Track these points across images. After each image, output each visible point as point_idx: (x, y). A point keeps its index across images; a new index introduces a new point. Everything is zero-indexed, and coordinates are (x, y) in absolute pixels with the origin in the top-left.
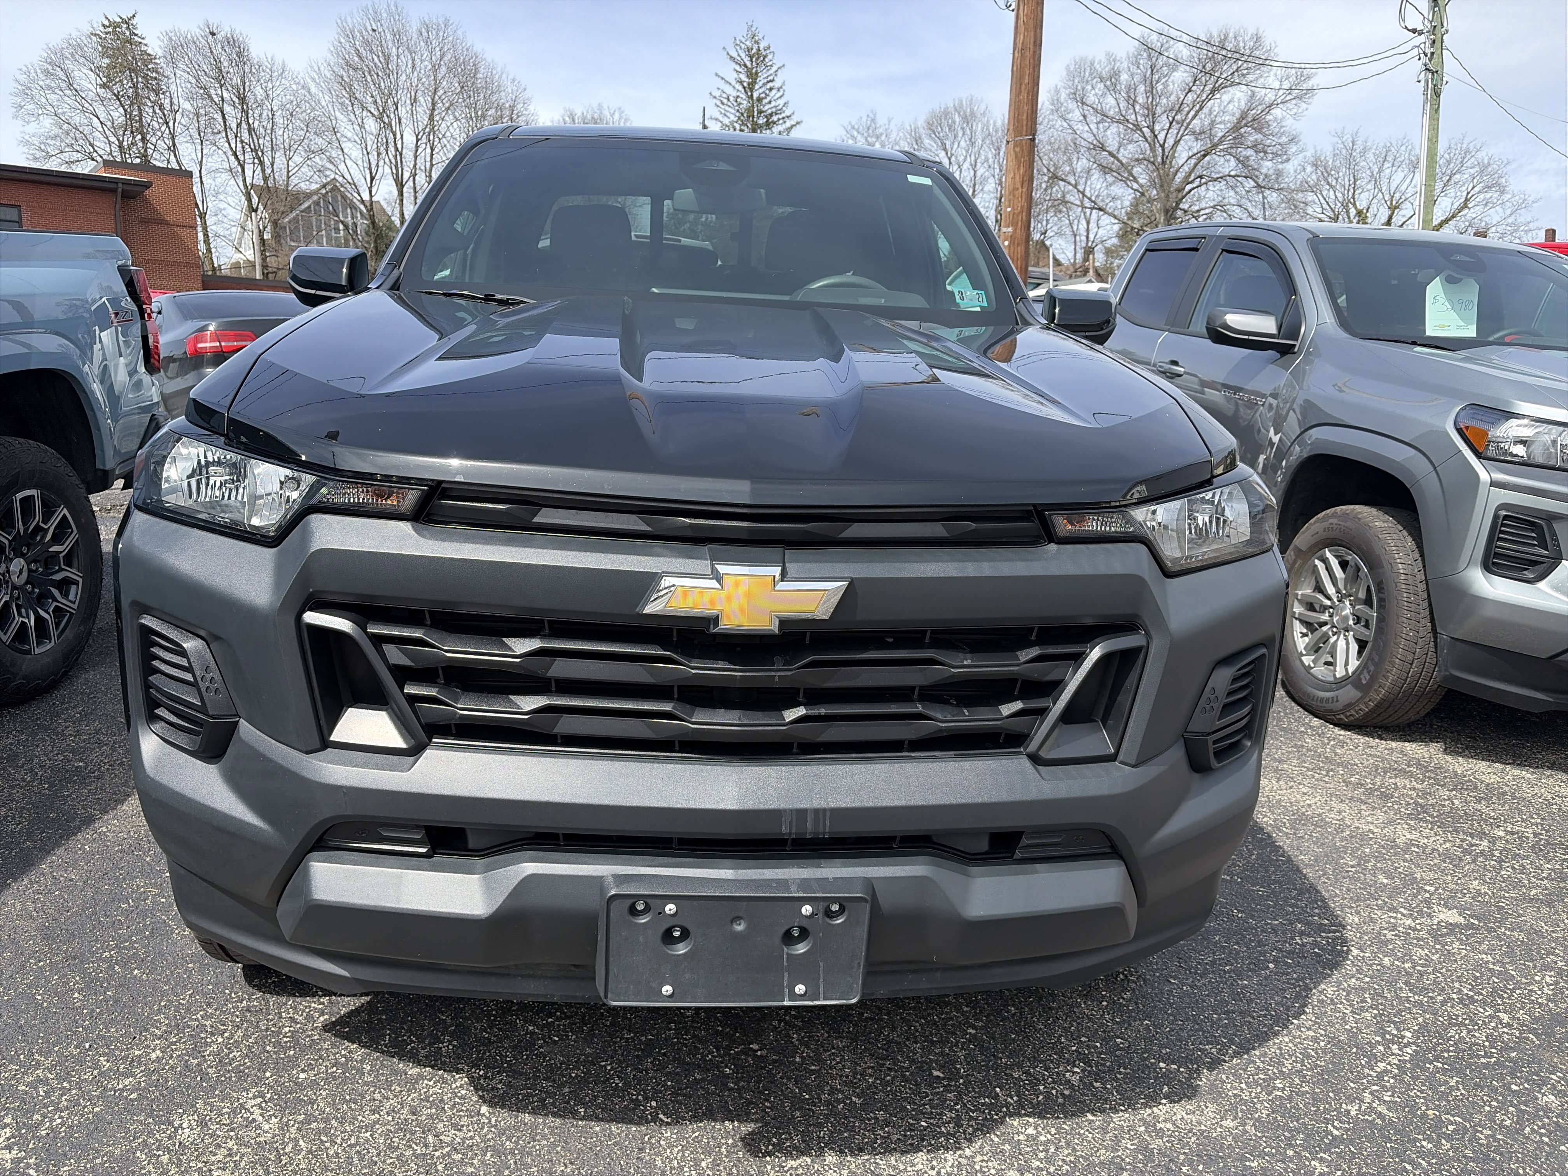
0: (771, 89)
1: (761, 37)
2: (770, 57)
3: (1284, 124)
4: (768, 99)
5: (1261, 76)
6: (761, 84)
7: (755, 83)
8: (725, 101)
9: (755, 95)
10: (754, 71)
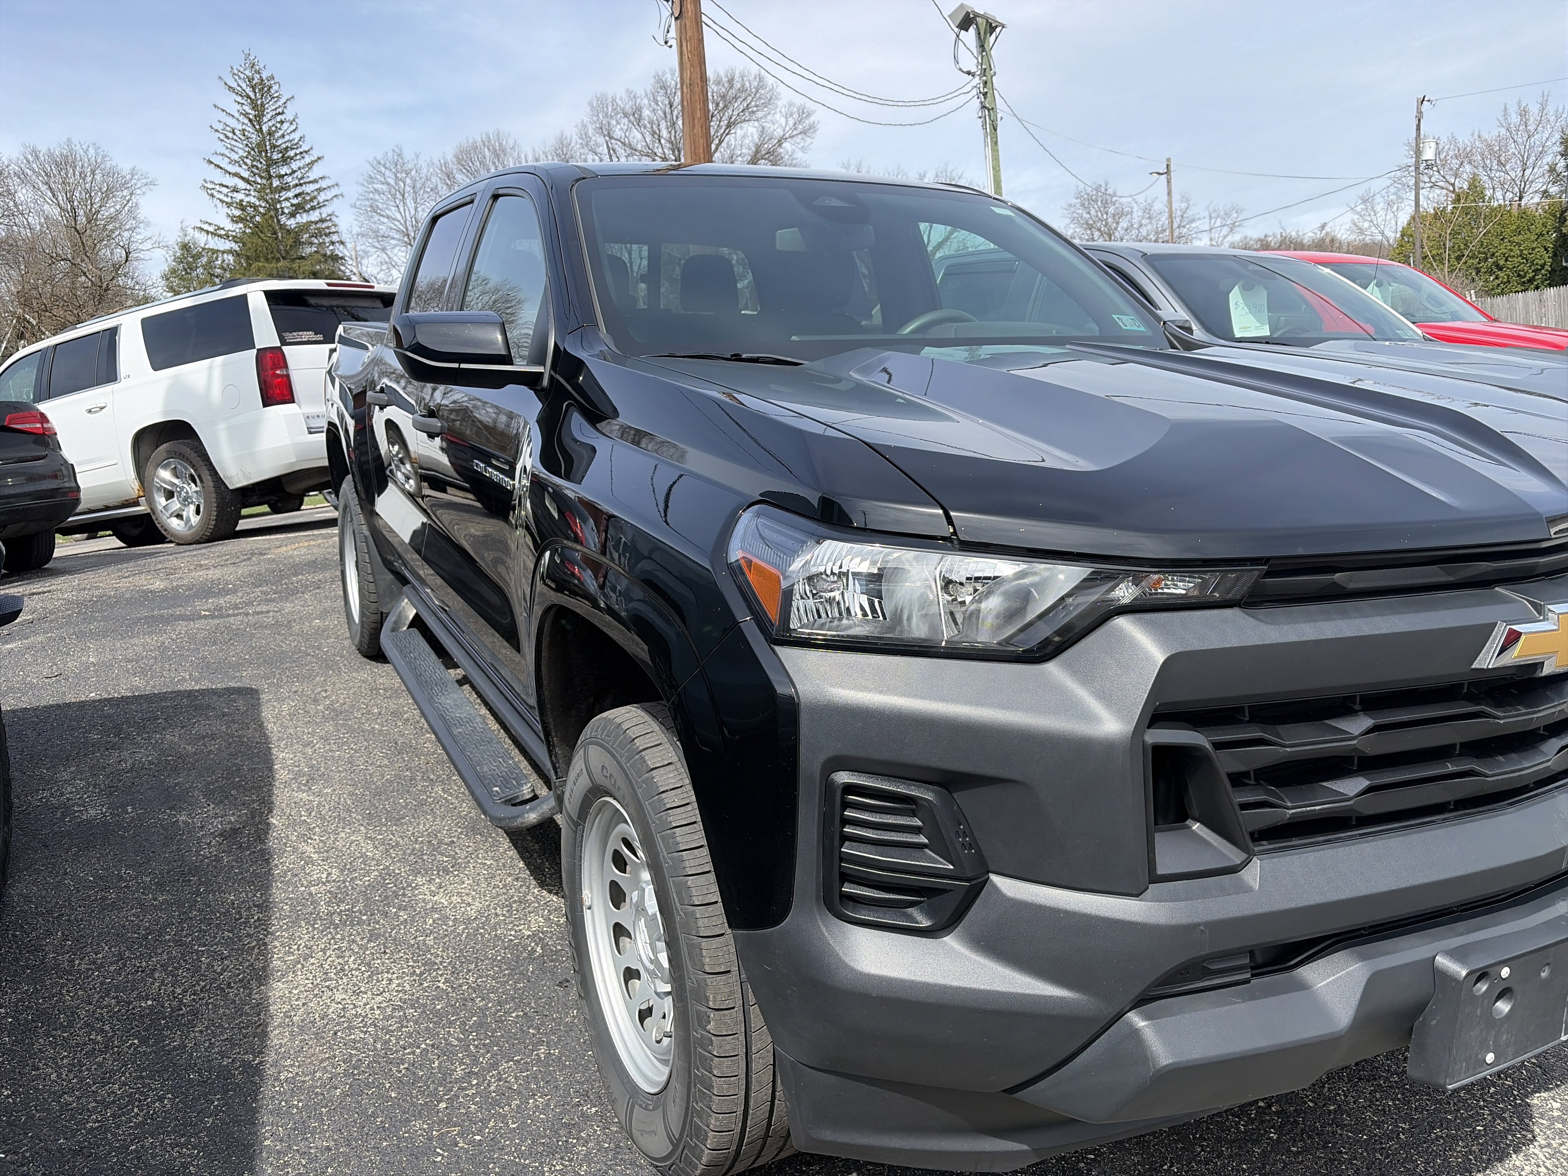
0: (282, 122)
1: (262, 67)
2: (275, 87)
3: (795, 156)
4: (281, 132)
5: (769, 114)
6: (269, 116)
7: (264, 115)
8: (230, 135)
9: (265, 128)
10: (259, 102)
